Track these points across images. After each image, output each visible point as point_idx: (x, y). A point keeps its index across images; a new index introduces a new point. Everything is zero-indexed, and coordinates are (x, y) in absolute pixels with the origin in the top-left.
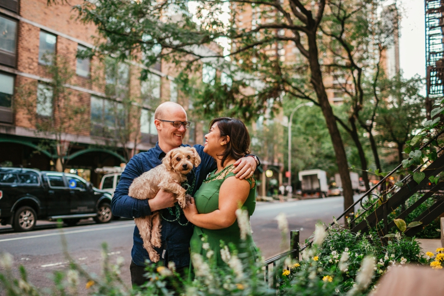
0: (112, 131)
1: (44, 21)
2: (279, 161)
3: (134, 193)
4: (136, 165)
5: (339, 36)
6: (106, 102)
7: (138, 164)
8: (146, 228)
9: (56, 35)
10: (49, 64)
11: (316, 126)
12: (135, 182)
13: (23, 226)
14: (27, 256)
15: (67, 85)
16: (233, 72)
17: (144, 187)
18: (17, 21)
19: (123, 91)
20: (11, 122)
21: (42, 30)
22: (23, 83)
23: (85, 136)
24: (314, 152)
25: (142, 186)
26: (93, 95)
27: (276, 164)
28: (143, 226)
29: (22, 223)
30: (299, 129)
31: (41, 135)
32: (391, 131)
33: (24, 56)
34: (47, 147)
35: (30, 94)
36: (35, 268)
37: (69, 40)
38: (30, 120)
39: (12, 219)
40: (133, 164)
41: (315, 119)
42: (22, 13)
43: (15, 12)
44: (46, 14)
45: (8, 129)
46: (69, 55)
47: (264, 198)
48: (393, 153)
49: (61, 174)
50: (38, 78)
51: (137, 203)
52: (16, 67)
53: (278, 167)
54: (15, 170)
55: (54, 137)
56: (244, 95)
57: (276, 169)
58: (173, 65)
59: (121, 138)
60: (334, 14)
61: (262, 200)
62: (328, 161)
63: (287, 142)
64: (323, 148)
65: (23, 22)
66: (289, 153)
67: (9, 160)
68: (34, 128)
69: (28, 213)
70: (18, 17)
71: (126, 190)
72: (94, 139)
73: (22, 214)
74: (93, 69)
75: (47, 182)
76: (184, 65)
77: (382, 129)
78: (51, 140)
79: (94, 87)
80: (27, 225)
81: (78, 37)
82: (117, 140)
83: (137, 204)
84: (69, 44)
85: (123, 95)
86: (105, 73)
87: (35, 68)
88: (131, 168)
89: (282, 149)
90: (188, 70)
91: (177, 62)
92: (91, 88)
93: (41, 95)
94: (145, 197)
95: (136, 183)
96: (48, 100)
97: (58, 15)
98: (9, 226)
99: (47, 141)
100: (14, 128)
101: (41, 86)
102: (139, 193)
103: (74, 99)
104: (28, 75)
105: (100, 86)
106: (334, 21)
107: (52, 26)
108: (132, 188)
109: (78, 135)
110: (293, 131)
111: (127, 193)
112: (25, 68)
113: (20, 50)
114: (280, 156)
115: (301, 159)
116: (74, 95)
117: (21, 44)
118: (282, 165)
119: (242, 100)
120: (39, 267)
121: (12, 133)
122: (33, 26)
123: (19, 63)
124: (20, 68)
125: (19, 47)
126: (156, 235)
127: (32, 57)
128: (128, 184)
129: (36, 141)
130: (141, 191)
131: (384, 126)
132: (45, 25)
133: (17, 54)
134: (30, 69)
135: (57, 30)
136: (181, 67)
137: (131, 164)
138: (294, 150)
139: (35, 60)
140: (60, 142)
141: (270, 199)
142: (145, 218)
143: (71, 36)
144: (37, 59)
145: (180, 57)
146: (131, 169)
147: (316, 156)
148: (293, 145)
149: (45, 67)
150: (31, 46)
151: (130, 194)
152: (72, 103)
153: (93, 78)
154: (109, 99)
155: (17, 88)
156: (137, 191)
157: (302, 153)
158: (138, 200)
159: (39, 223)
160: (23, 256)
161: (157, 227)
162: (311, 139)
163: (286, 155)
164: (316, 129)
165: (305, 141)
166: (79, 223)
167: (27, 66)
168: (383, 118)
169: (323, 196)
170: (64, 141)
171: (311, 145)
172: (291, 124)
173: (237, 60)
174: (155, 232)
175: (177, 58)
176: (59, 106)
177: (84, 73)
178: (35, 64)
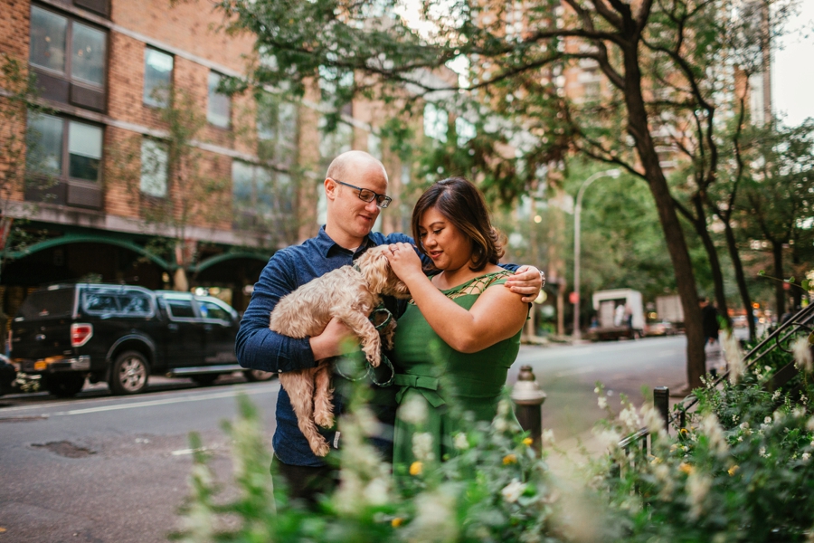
0: (271, 222)
1: (151, 30)
2: (559, 274)
3: (280, 326)
4: (283, 269)
5: (672, 49)
6: (260, 172)
7: (286, 268)
8: (305, 393)
9: (173, 55)
10: (163, 105)
11: (624, 212)
12: (282, 306)
13: (128, 386)
14: (145, 436)
15: (194, 142)
16: (483, 117)
17: (300, 315)
18: (107, 30)
19: (288, 151)
20: (98, 205)
21: (149, 46)
22: (118, 138)
23: (223, 230)
24: (620, 257)
25: (296, 314)
26: (236, 159)
27: (552, 279)
28: (298, 388)
29: (125, 381)
30: (592, 217)
31: (151, 229)
32: (761, 221)
33: (119, 93)
34: (161, 250)
35: (131, 157)
36: (162, 455)
37: (195, 62)
38: (130, 203)
39: (108, 373)
40: (278, 268)
41: (621, 201)
42: (115, 17)
43: (102, 16)
44: (154, 17)
45: (93, 218)
46: (194, 89)
47: (533, 338)
48: (764, 259)
49: (186, 297)
50: (143, 129)
51: (288, 344)
52: (105, 111)
53: (556, 286)
54: (104, 289)
55: (171, 232)
56: (502, 158)
57: (552, 289)
58: (381, 104)
59: (285, 234)
60: (665, 11)
61: (529, 343)
62: (645, 274)
63: (573, 240)
64: (637, 252)
65: (118, 33)
66: (577, 259)
67: (96, 272)
68: (136, 217)
69: (135, 364)
70: (108, 24)
71: (265, 319)
72: (238, 235)
73: (125, 365)
74: (237, 113)
75: (165, 310)
76: (400, 104)
77: (745, 217)
78: (168, 239)
79: (237, 144)
80: (134, 384)
81: (209, 57)
82: (280, 236)
83: (288, 347)
84: (195, 70)
85: (289, 159)
86: (258, 120)
87: (136, 114)
88: (274, 275)
89: (563, 253)
90: (407, 113)
91: (388, 100)
92: (232, 147)
93: (150, 159)
94: (302, 334)
95: (285, 307)
96: (162, 169)
97: (175, 20)
98: (103, 385)
99: (161, 240)
100: (104, 218)
101: (150, 144)
102: (291, 327)
103: (205, 166)
104: (125, 124)
105: (249, 143)
106: (664, 23)
107: (165, 39)
108: (276, 315)
109: (213, 230)
110: (582, 222)
111: (266, 325)
112: (121, 113)
113: (113, 81)
114: (561, 265)
115: (597, 270)
116: (205, 159)
117: (113, 72)
118: (563, 282)
119: (499, 166)
120: (170, 454)
121: (100, 225)
122: (134, 39)
123: (110, 105)
124: (113, 113)
125: (111, 75)
126: (324, 406)
127: (131, 93)
128: (269, 307)
129: (142, 239)
130: (295, 324)
131: (749, 211)
132: (154, 37)
133: (107, 88)
134: (129, 114)
135: (175, 46)
136: (394, 107)
137: (273, 268)
138: (584, 255)
139: (137, 98)
140: (184, 241)
141: (542, 340)
142: (301, 374)
143: (197, 55)
144: (141, 96)
145: (393, 90)
146: (274, 278)
147: (623, 265)
148: (582, 246)
149: (155, 110)
150: (130, 74)
151: (273, 327)
152: (202, 174)
153: (237, 129)
154: (265, 166)
155: (108, 148)
156: (286, 322)
157: (599, 260)
158: (290, 338)
159: (154, 380)
160: (137, 436)
161: (325, 390)
162: (614, 235)
163: (570, 264)
164: (623, 218)
165: (604, 239)
166: (216, 381)
167: (124, 108)
168: (746, 198)
169: (636, 335)
170: (189, 240)
171: (614, 247)
172: (579, 209)
173: (490, 94)
174: (321, 400)
175: (388, 92)
176: (180, 178)
177: (221, 121)
178: (138, 106)
